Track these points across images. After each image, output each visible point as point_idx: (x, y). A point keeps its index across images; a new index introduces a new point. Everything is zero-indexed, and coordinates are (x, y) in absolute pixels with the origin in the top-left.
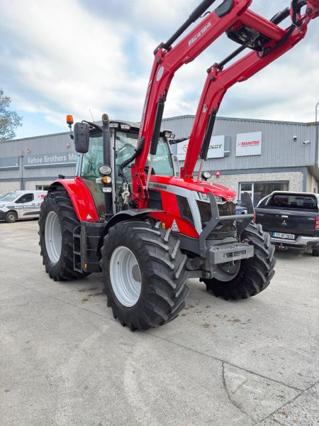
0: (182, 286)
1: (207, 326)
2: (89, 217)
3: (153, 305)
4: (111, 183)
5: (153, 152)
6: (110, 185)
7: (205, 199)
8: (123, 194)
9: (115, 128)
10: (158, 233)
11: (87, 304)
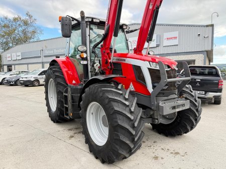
0: (140, 133)
1: (156, 158)
2: (74, 82)
3: (118, 147)
4: (87, 57)
5: (116, 35)
6: (86, 59)
7: (154, 66)
8: (95, 65)
9: (90, 22)
10: (121, 92)
11: (73, 141)
